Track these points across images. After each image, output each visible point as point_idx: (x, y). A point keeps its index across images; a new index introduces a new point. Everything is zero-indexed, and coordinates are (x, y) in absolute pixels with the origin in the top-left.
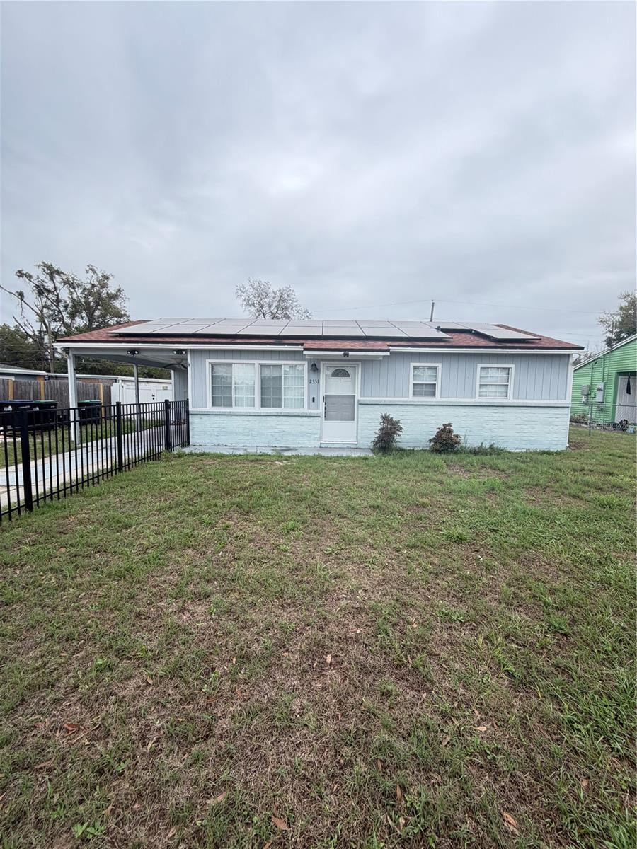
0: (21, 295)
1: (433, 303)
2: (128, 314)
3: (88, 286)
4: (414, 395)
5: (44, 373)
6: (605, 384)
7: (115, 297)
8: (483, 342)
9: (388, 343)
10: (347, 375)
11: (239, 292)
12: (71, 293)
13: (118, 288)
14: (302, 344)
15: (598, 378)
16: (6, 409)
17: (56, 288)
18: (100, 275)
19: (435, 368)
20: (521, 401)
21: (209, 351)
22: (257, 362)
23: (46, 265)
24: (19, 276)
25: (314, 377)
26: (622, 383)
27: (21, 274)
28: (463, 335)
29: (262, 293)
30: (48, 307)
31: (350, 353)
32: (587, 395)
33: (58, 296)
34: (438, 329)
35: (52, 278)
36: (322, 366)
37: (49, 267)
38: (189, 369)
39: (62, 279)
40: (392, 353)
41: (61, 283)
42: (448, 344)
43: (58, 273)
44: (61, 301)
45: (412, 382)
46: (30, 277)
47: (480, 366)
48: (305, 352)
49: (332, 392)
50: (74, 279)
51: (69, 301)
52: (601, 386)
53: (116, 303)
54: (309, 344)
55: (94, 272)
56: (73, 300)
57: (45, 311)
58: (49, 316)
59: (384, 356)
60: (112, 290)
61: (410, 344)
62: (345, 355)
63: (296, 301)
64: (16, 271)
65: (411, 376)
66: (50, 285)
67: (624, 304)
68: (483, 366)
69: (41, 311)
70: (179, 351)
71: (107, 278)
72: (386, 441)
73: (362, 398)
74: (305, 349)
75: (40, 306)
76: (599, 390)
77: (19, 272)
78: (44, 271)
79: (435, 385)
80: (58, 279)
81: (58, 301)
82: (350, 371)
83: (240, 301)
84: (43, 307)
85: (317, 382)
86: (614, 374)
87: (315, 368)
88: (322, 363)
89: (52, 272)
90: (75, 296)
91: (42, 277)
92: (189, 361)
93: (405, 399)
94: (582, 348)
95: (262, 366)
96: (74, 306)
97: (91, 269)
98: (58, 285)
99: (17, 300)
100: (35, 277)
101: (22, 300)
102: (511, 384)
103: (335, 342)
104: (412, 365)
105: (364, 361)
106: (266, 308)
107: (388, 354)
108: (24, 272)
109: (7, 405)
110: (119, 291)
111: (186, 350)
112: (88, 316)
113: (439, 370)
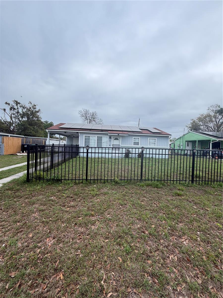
0: (5, 110)
1: (139, 119)
2: (41, 117)
3: (29, 108)
4: (134, 145)
5: (23, 136)
6: (183, 144)
7: (38, 112)
8: (150, 133)
9: (128, 132)
10: (118, 139)
11: (80, 112)
12: (23, 110)
13: (39, 109)
14: (108, 132)
15: (181, 142)
16: (25, 146)
17: (18, 108)
18: (33, 104)
19: (139, 138)
20: (158, 147)
21: (85, 133)
22: (96, 136)
23: (15, 101)
24: (6, 104)
25: (110, 140)
26: (187, 143)
27: (6, 103)
28: (145, 131)
29: (86, 113)
30: (14, 114)
31: (119, 134)
32: (179, 147)
33: (18, 111)
34: (140, 129)
35: (17, 105)
36: (112, 138)
37: (16, 102)
38: (79, 137)
39: (20, 105)
40: (129, 135)
41: (19, 107)
42: (142, 133)
43: (19, 103)
44: (19, 112)
45: (133, 142)
46: (9, 104)
47: (149, 138)
48: (109, 134)
49: (114, 144)
50: (24, 106)
51: (21, 113)
52: (182, 144)
53: (38, 114)
54: (109, 132)
55: (31, 104)
56: (23, 112)
57: (13, 115)
58: (14, 117)
59: (127, 136)
60: (37, 110)
61: (133, 133)
62: (118, 135)
63: (98, 116)
64: (5, 102)
65: (133, 140)
66: (16, 107)
67: (192, 122)
68: (150, 138)
69: (11, 115)
70: (77, 133)
71: (35, 106)
72: (127, 155)
73: (122, 145)
74: (109, 133)
75: (11, 114)
76: (182, 145)
77: (6, 102)
78: (14, 103)
79: (139, 142)
80: (19, 105)
81: (18, 112)
82: (119, 138)
83: (79, 115)
84: (12, 114)
85: (111, 141)
86: (185, 141)
87: (110, 138)
88: (112, 136)
89: (17, 103)
90: (24, 111)
91: (13, 104)
92: (79, 135)
93: (132, 146)
94: (171, 135)
95: (98, 137)
96: (23, 114)
97: (30, 103)
98: (18, 107)
99: (3, 111)
100: (11, 104)
101: (5, 111)
102: (156, 143)
103: (115, 132)
104: (133, 138)
105: (122, 136)
106: (88, 118)
107: (128, 135)
108: (8, 103)
109: (25, 145)
110: (39, 110)
111: (79, 132)
112: (27, 118)
113: (140, 139)
